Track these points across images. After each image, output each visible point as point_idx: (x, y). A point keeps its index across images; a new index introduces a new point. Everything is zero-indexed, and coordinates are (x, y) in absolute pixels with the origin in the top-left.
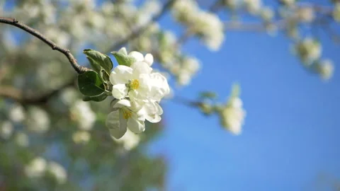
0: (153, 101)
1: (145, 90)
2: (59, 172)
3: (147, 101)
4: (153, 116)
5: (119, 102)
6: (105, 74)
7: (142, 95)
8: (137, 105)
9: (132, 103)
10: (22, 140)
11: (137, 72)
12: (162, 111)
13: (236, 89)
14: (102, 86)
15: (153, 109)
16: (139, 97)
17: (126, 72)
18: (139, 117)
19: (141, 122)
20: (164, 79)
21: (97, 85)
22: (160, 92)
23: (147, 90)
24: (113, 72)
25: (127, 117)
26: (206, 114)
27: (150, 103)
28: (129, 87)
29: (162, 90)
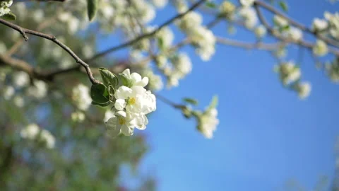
0: (143, 114)
1: (138, 107)
2: (50, 140)
3: (138, 115)
4: (141, 126)
5: (119, 112)
6: (111, 88)
7: (136, 110)
8: (131, 117)
9: (127, 115)
10: (19, 102)
11: (135, 92)
12: (147, 121)
13: (215, 100)
14: (108, 97)
15: (141, 121)
16: (133, 111)
17: (127, 92)
18: (130, 125)
19: (131, 129)
20: (153, 101)
21: (105, 95)
22: (149, 109)
23: (140, 107)
24: (118, 90)
25: (121, 123)
26: (186, 117)
27: (140, 116)
28: (127, 102)
29: (151, 108)
